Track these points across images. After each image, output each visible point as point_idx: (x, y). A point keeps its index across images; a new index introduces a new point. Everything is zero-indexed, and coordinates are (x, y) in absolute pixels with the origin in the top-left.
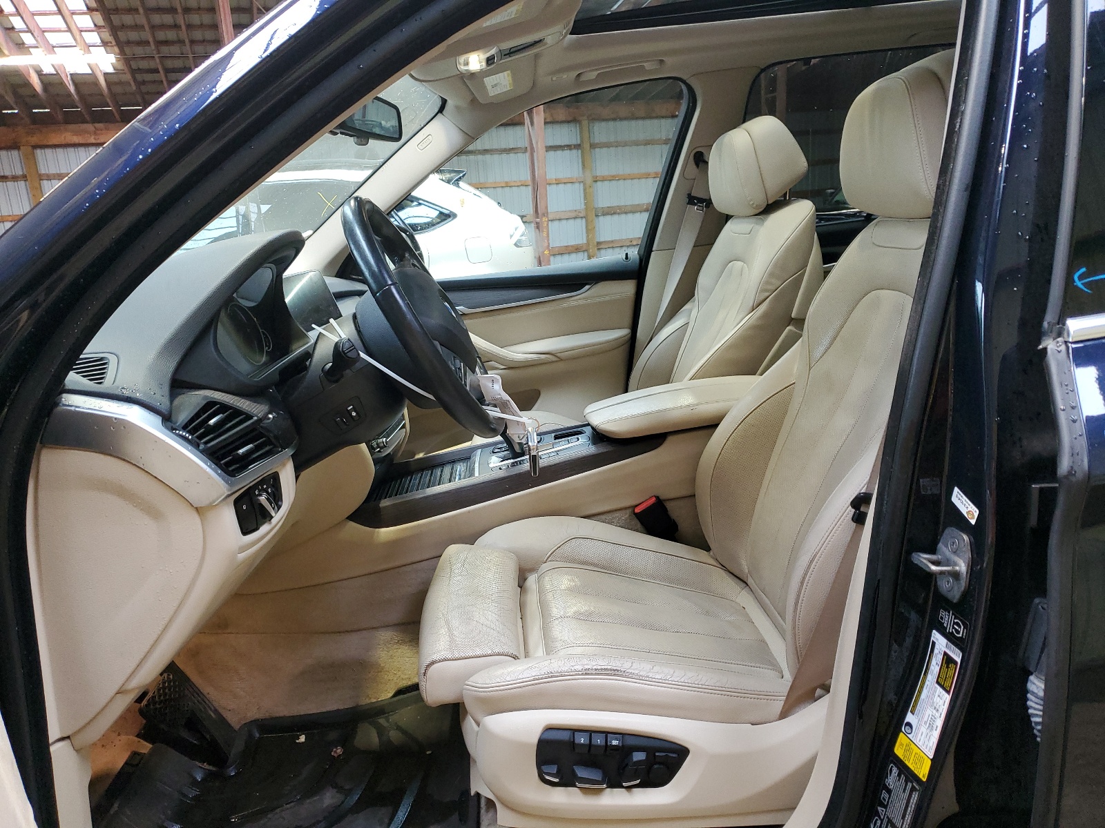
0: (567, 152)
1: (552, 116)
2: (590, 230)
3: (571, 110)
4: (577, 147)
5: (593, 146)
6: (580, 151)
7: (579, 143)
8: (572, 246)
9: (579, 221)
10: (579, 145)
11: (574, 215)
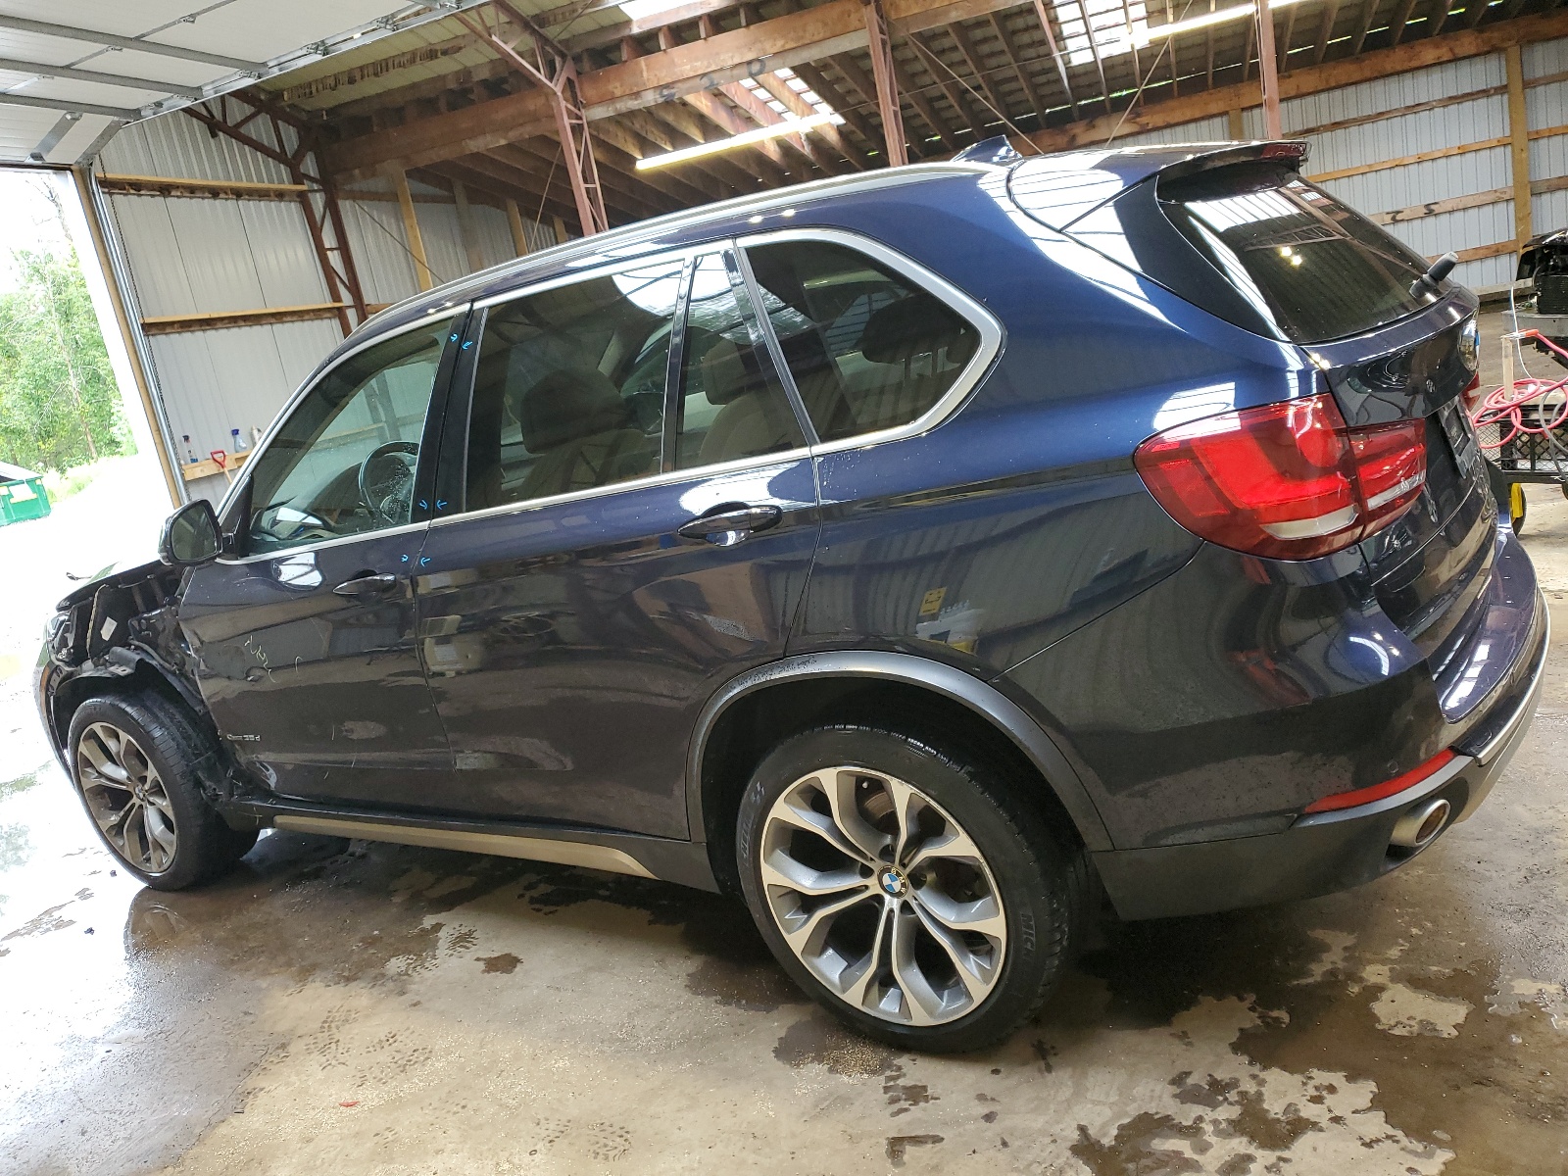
0: (1483, 102)
1: (1451, 50)
2: (1523, 218)
3: (1485, 35)
4: (1502, 90)
5: (1528, 84)
6: (1506, 97)
7: (1505, 83)
8: (1488, 248)
9: (1502, 206)
10: (1506, 86)
11: (1491, 198)
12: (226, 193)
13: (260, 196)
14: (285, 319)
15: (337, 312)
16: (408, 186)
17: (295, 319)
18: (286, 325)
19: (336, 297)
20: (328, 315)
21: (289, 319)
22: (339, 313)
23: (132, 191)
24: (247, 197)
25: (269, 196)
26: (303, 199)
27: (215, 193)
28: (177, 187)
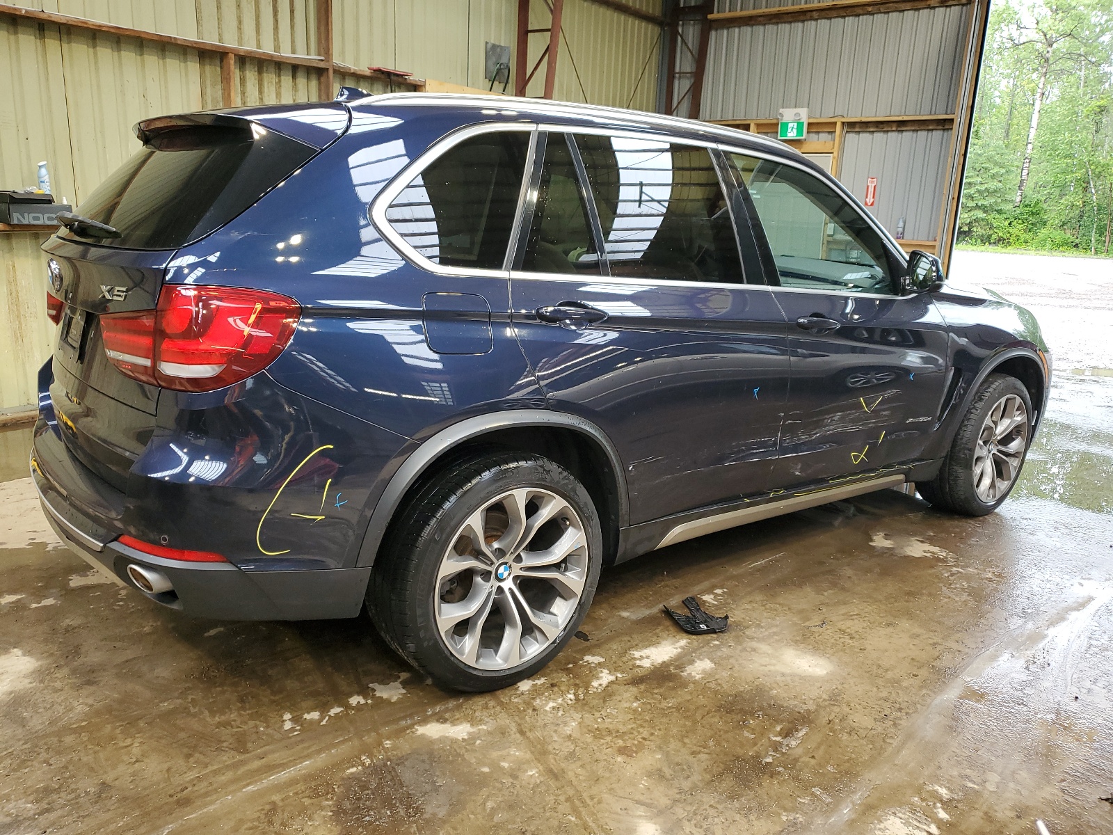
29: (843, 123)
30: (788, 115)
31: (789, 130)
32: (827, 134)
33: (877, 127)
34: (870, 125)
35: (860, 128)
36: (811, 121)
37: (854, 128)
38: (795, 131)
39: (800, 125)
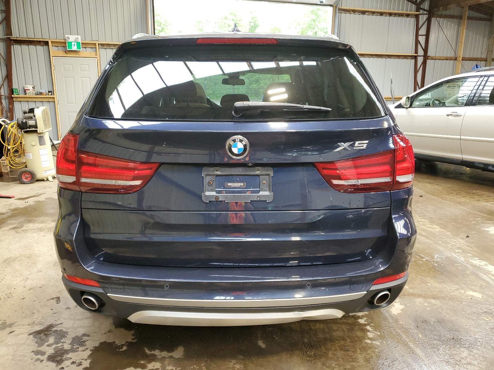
12: (386, 14)
13: (399, 15)
14: (391, 57)
15: (414, 57)
16: (467, 13)
17: (396, 57)
18: (392, 59)
19: (416, 52)
20: (410, 58)
21: (393, 57)
22: (415, 58)
23: (352, 13)
24: (394, 16)
25: (403, 15)
26: (417, 17)
27: (381, 14)
28: (368, 12)
29: (99, 44)
30: (72, 38)
31: (73, 46)
32: (90, 49)
33: (114, 47)
34: (111, 46)
35: (106, 46)
36: (83, 42)
37: (104, 46)
38: (76, 46)
39: (78, 44)
